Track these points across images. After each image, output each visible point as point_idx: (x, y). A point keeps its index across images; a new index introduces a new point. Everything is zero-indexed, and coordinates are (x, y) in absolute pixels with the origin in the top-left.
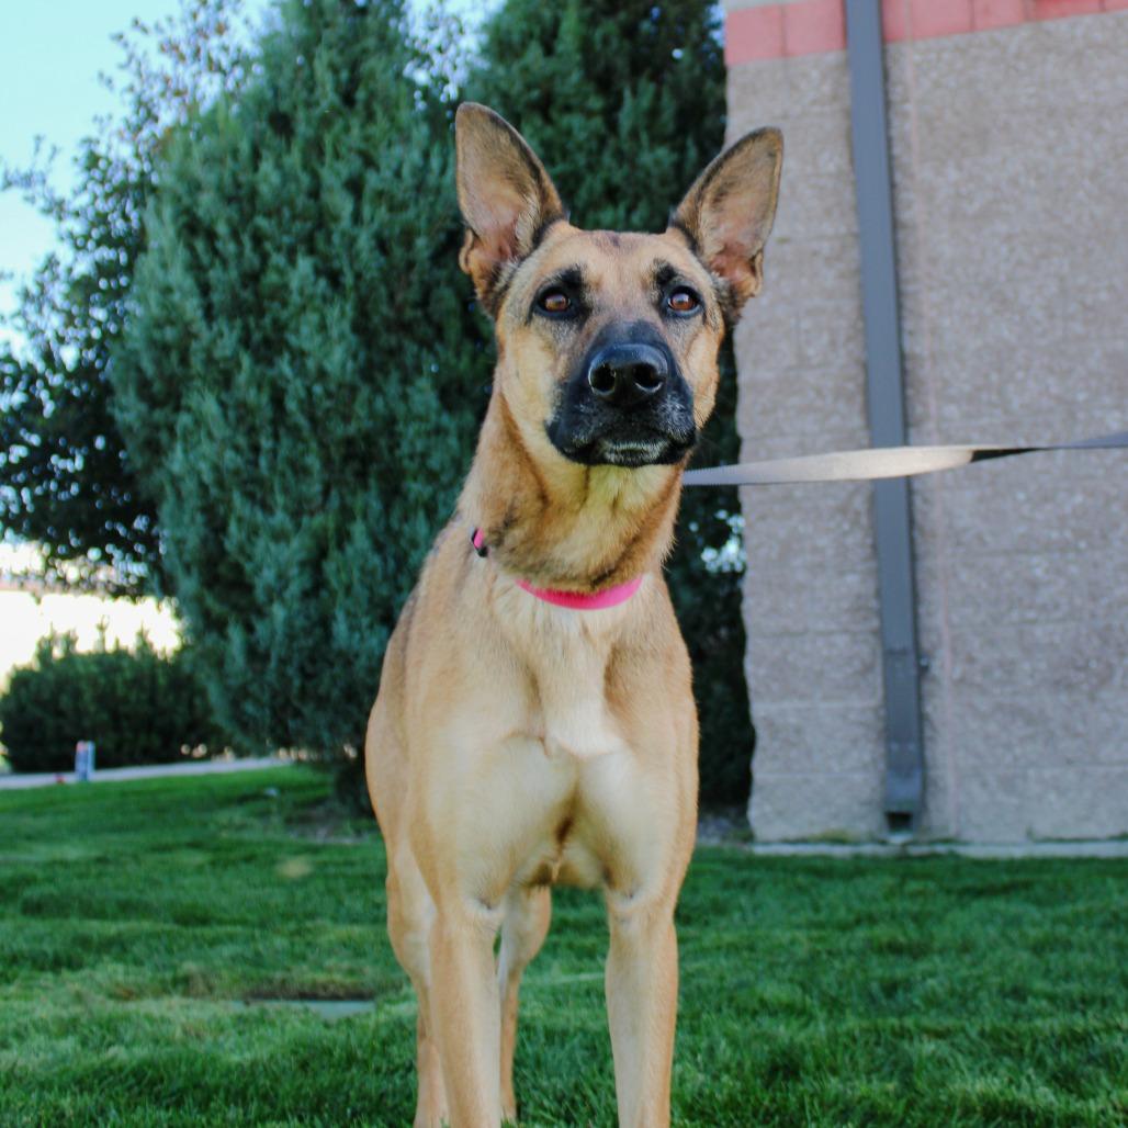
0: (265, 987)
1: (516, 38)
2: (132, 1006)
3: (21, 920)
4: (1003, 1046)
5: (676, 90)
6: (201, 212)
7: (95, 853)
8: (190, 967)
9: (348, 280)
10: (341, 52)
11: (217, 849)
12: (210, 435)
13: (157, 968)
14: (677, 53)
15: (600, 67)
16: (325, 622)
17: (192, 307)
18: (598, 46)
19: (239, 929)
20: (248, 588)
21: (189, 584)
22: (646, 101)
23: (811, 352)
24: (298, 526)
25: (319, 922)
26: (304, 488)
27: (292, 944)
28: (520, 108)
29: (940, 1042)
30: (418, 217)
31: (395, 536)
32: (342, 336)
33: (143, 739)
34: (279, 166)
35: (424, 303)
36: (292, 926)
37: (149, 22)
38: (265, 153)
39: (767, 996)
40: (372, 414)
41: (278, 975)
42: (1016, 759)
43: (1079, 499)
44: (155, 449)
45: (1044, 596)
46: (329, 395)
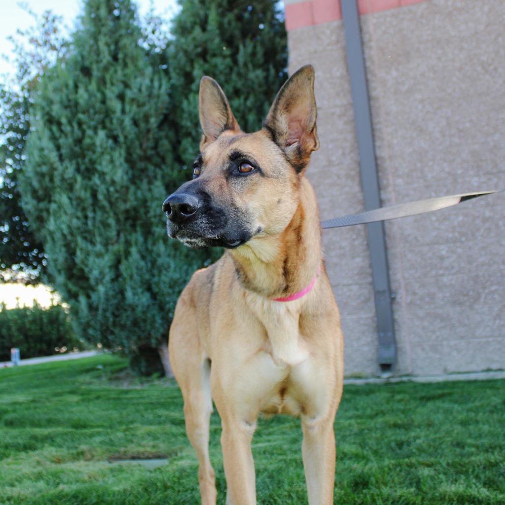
0: (117, 455)
1: (189, 25)
2: (63, 466)
3: (5, 429)
4: (459, 470)
5: (263, 43)
6: (54, 114)
7: (30, 398)
8: (83, 447)
9: (121, 139)
10: (110, 37)
11: (82, 394)
12: (66, 213)
13: (68, 448)
14: (261, 26)
15: (228, 35)
16: (122, 292)
17: (53, 156)
18: (226, 26)
19: (100, 430)
20: (87, 279)
21: (61, 279)
22: (250, 49)
23: (334, 158)
24: (107, 251)
25: (135, 425)
26: (108, 233)
27: (126, 435)
28: (193, 56)
29: (430, 469)
30: (150, 109)
31: (150, 252)
32: (121, 165)
33: (39, 346)
34: (87, 90)
35: (155, 147)
36: (124, 427)
37: (23, 30)
38: (80, 85)
39: (345, 451)
40: (136, 199)
41: (122, 449)
42: (437, 337)
43: (461, 218)
44: (41, 220)
45: (446, 263)
46: (117, 191)
